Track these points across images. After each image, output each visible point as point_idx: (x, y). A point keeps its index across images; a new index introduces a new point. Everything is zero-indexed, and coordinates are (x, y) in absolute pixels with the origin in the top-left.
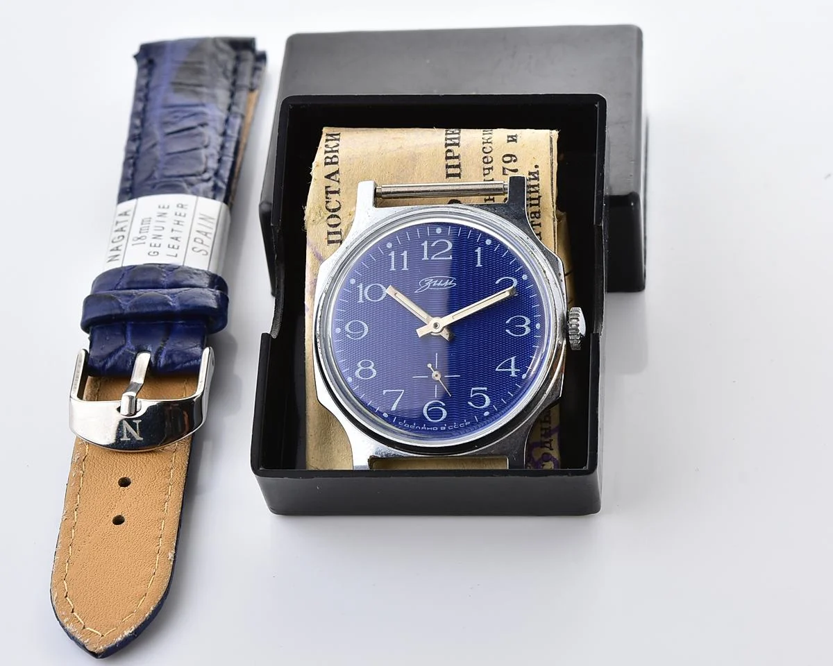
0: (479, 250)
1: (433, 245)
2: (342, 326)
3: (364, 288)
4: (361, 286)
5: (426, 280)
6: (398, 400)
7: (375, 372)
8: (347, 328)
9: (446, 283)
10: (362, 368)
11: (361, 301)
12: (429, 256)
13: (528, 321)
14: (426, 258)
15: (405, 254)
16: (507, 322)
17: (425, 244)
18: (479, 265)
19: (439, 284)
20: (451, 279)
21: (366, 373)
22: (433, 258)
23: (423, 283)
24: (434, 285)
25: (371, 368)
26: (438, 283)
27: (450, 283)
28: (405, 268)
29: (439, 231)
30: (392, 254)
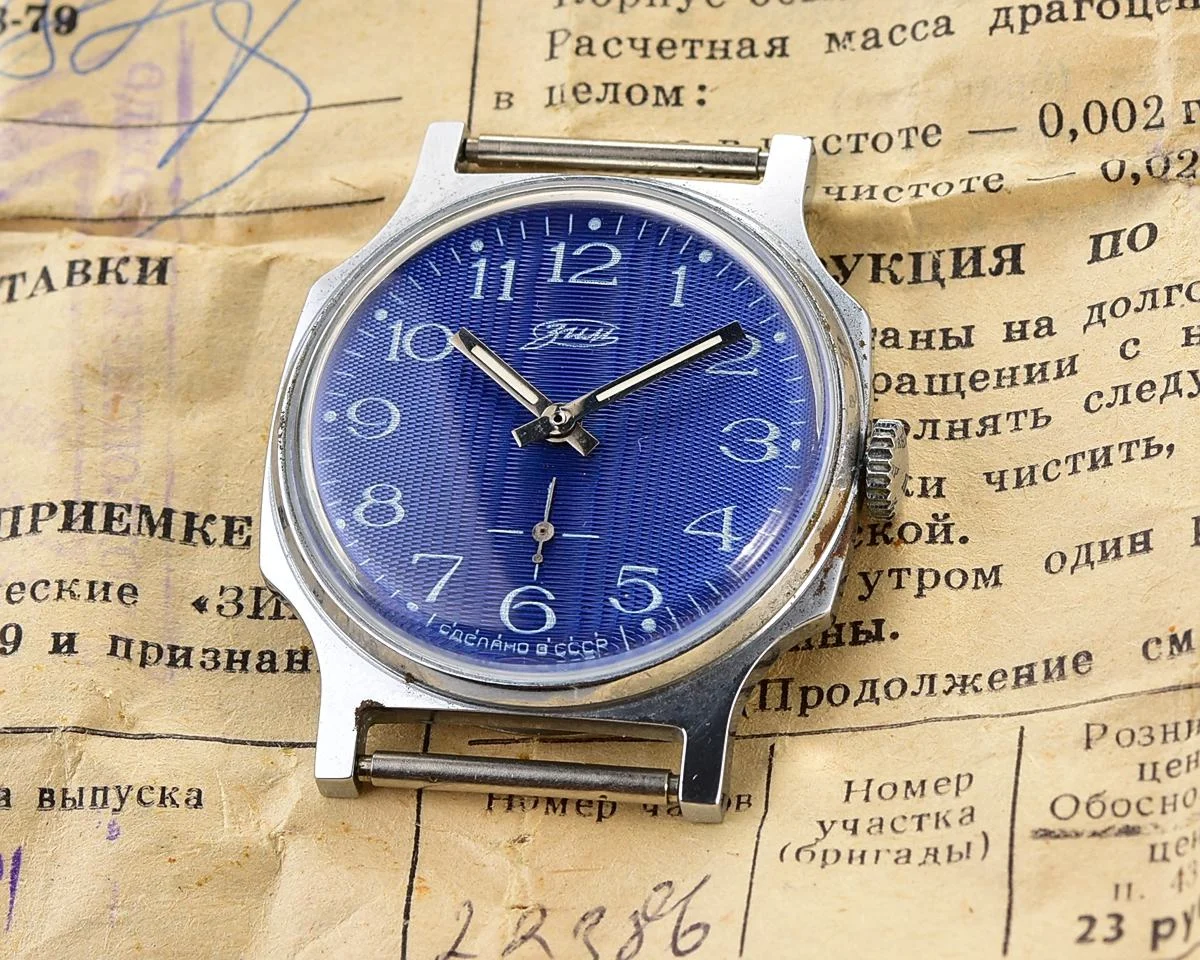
0: (681, 272)
1: (578, 252)
2: (341, 408)
3: (404, 331)
4: (398, 326)
5: (550, 324)
6: (446, 578)
7: (401, 513)
8: (352, 412)
9: (596, 335)
10: (372, 501)
11: (393, 357)
12: (565, 274)
13: (774, 432)
14: (556, 278)
15: (510, 266)
16: (726, 429)
17: (560, 249)
18: (677, 302)
19: (578, 337)
20: (607, 329)
21: (381, 512)
22: (573, 279)
23: (544, 331)
24: (566, 337)
25: (393, 502)
26: (576, 332)
27: (605, 336)
28: (506, 296)
29: (595, 224)
30: (481, 264)
